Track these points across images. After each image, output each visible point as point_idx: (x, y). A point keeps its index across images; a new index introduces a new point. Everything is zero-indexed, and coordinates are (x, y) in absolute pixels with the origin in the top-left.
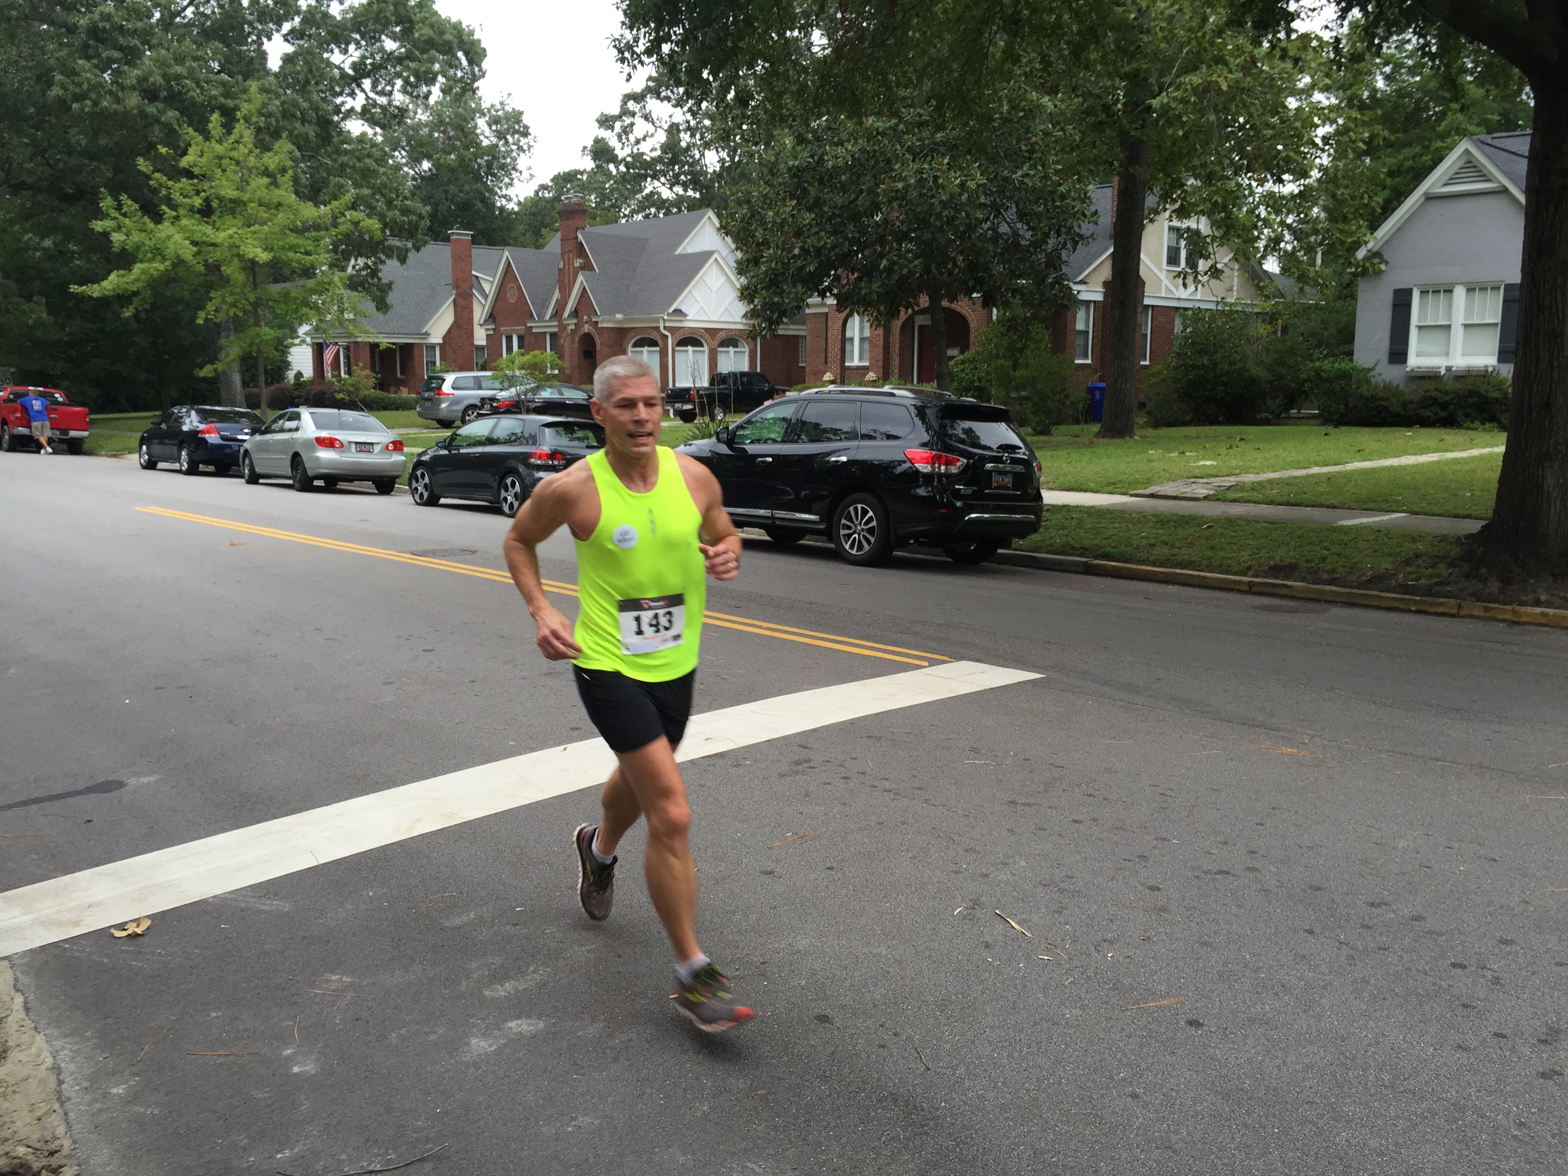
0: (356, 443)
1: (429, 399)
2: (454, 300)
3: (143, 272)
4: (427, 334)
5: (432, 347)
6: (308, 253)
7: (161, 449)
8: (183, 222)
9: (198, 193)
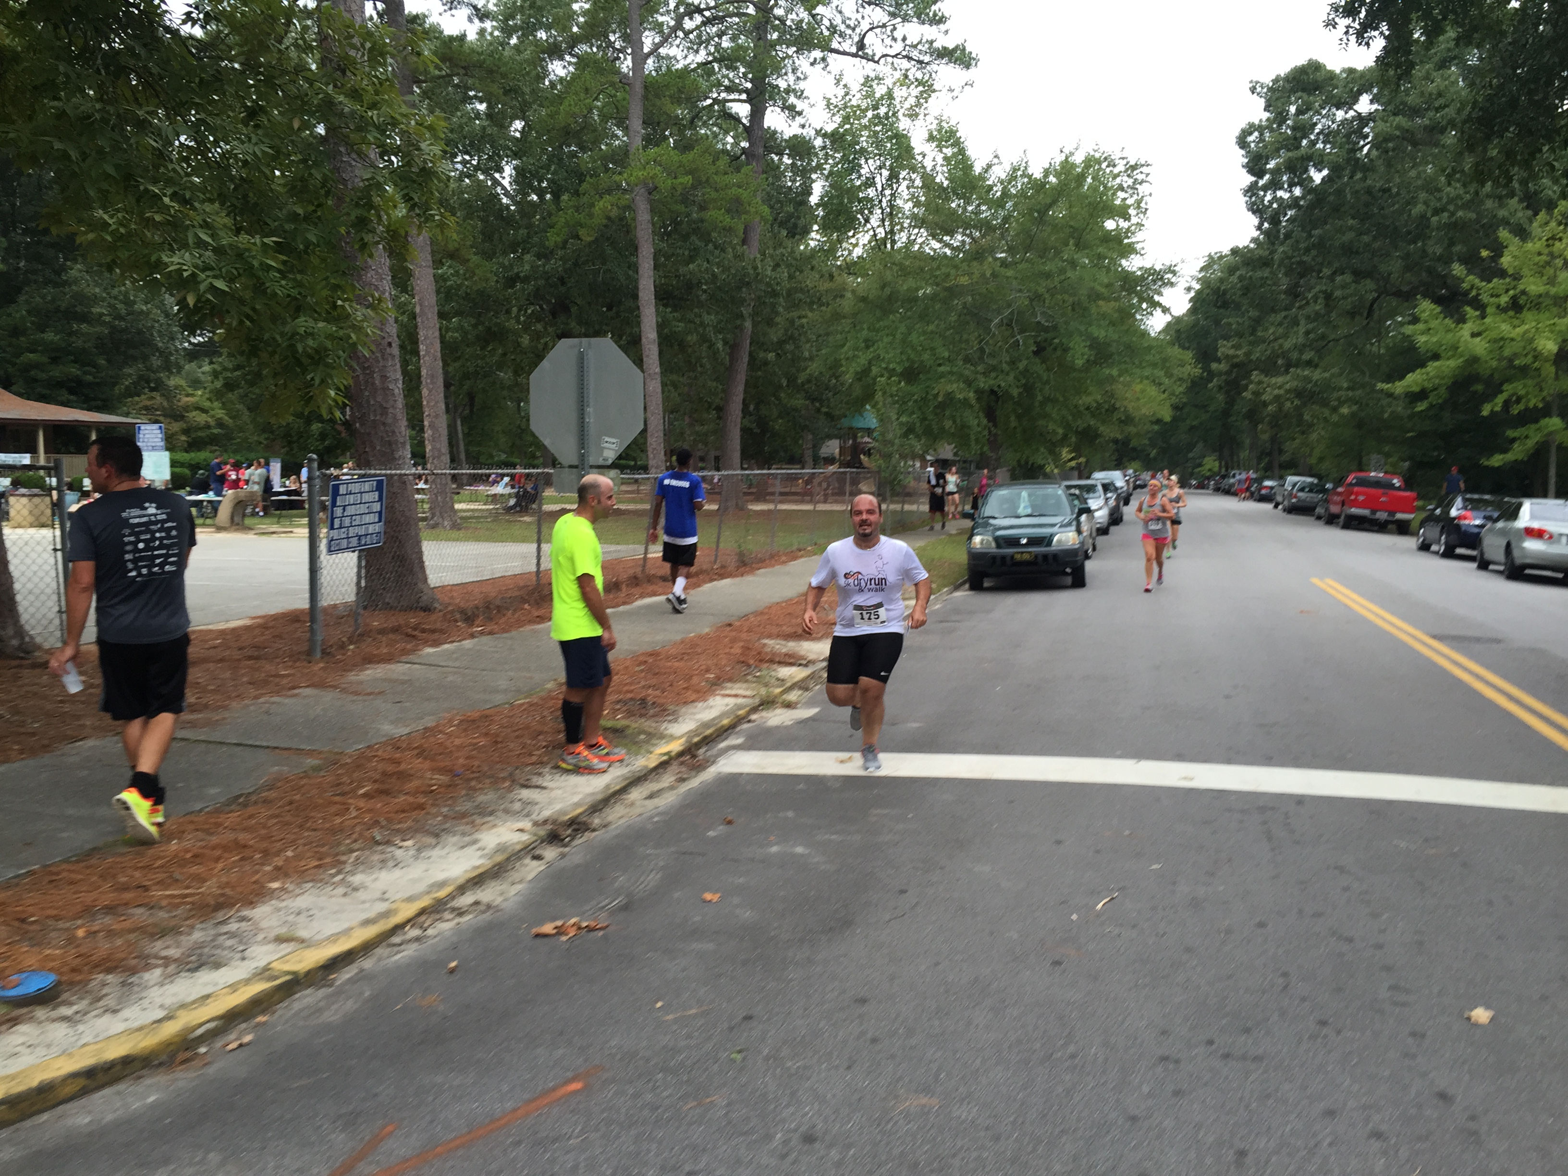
3: (1440, 370)
7: (1431, 532)
8: (1487, 320)
9: (1507, 291)
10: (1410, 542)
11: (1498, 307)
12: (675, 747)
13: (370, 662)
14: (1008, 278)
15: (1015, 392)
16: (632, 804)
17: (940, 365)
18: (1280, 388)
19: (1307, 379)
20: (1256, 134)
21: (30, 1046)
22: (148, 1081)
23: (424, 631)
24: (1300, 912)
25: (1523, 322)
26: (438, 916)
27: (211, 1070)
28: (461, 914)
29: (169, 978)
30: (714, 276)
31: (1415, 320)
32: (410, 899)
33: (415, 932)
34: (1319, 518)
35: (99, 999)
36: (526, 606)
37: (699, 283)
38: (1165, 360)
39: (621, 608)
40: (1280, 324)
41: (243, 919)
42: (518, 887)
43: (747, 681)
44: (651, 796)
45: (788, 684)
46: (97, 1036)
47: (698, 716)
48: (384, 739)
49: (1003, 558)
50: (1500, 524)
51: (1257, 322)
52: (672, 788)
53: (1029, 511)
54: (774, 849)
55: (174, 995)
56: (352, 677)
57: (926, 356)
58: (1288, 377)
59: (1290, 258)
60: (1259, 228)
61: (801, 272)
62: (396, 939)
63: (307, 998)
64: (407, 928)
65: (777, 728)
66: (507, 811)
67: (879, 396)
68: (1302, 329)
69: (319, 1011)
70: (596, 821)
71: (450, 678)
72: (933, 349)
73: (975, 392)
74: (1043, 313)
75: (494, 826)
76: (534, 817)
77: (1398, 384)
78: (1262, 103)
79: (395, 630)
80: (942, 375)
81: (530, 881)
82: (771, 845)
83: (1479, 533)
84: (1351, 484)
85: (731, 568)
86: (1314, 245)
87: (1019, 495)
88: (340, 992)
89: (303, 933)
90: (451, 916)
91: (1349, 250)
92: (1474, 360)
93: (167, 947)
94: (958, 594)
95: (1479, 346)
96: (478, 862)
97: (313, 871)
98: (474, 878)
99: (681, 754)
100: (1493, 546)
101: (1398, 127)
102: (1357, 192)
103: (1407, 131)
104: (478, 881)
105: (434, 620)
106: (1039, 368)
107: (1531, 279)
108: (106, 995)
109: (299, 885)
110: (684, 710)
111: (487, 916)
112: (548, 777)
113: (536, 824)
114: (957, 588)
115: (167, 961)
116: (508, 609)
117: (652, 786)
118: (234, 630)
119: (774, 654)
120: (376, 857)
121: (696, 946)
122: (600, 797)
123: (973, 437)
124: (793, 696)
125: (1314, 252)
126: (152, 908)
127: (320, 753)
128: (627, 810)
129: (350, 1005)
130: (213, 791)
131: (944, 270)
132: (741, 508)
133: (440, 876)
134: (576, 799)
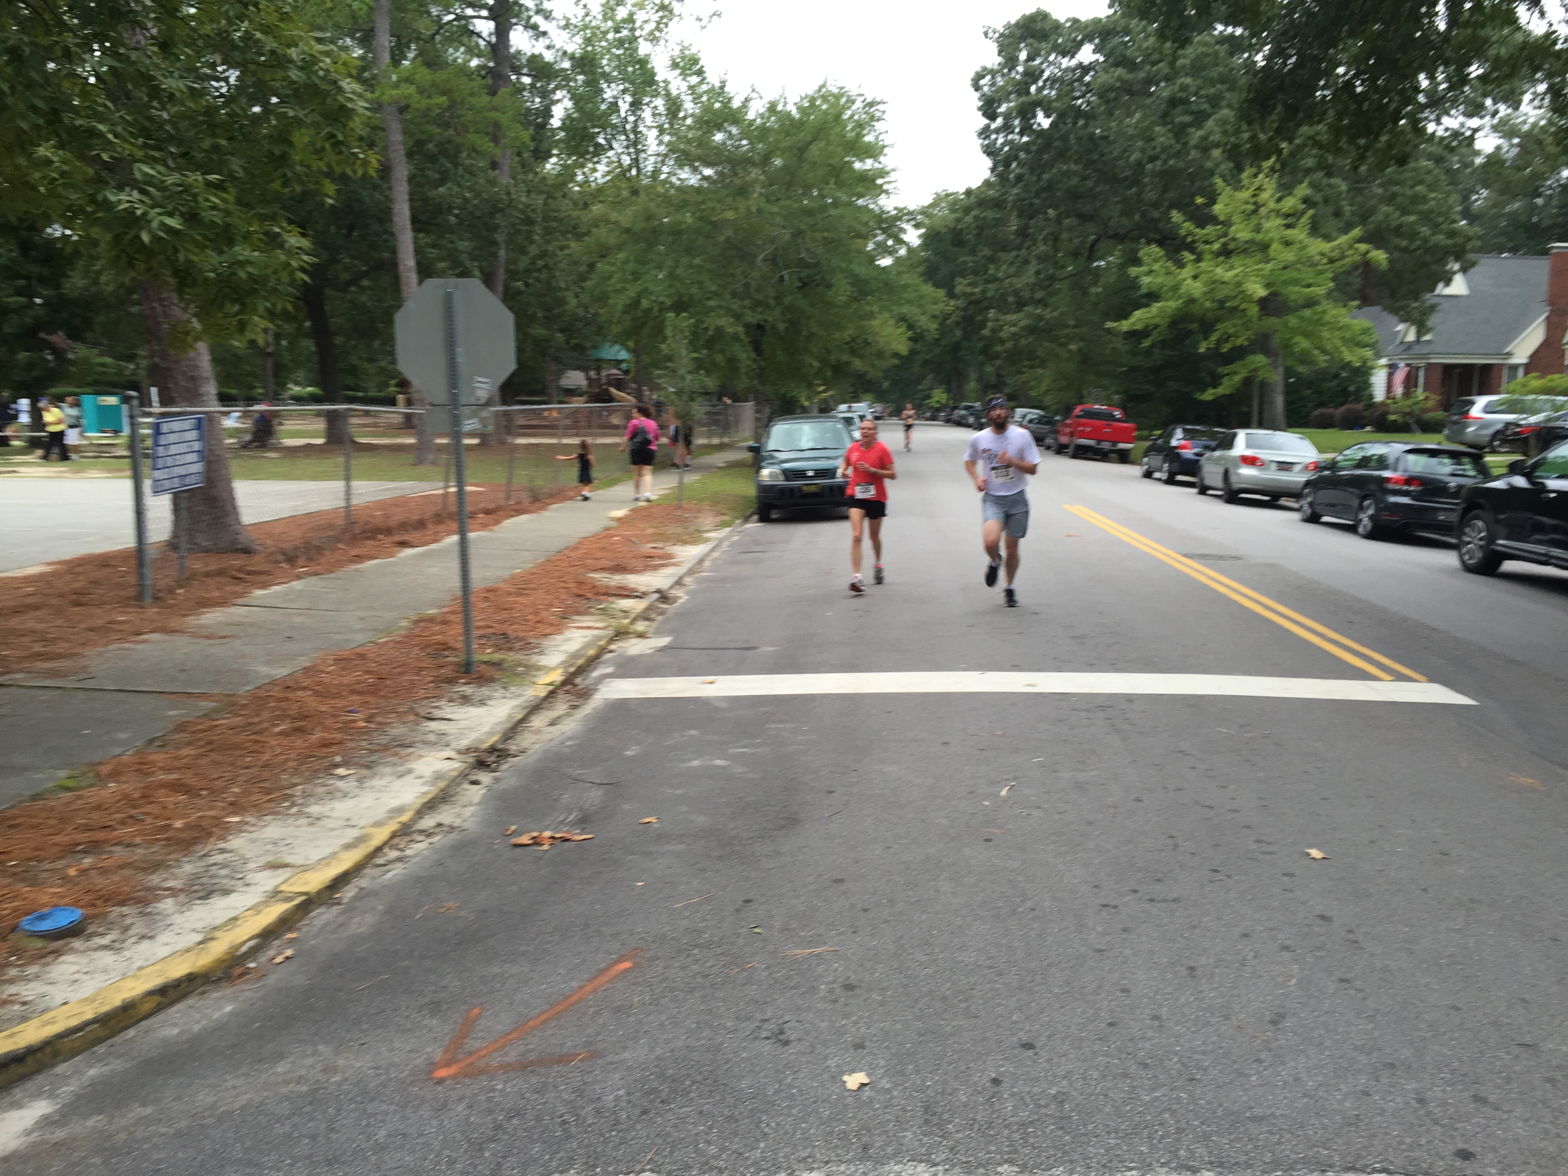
0: (1279, 462)
1: (1456, 423)
2: (1548, 317)
3: (1162, 310)
4: (1510, 354)
5: (1514, 368)
6: (1309, 286)
7: (1156, 460)
8: (1202, 264)
9: (1220, 237)
10: (1136, 471)
11: (1212, 252)
12: (557, 676)
13: (205, 606)
14: (773, 214)
15: (782, 327)
16: (538, 732)
17: (708, 299)
18: (1014, 325)
19: (1040, 318)
20: (988, 77)
21: (86, 973)
22: (215, 995)
23: (249, 573)
24: (1165, 788)
25: (1232, 268)
26: (409, 838)
27: (271, 980)
28: (429, 835)
29: (183, 907)
30: (466, 201)
31: (1137, 262)
32: (378, 824)
33: (394, 854)
34: (1048, 448)
35: (126, 929)
36: (340, 546)
37: (450, 208)
38: (921, 297)
39: (433, 546)
40: (1012, 263)
41: (223, 851)
42: (469, 811)
43: (592, 614)
44: (552, 723)
45: (633, 615)
46: (147, 960)
47: (563, 648)
48: (267, 681)
49: (792, 490)
50: (1217, 453)
51: (991, 260)
52: (568, 715)
53: (811, 445)
54: (696, 763)
55: (200, 920)
56: (192, 621)
57: (694, 290)
58: (1021, 315)
59: (1024, 200)
60: (993, 170)
61: (554, 198)
62: (380, 861)
63: (322, 916)
64: (386, 850)
65: (640, 656)
66: (426, 743)
67: (668, 332)
68: (1032, 268)
69: (341, 925)
70: (513, 748)
71: (298, 620)
72: (701, 283)
73: (744, 326)
74: (808, 250)
75: (421, 756)
76: (454, 745)
77: (1124, 322)
78: (994, 48)
79: (220, 573)
80: (712, 309)
81: (478, 804)
82: (689, 760)
83: (1198, 461)
84: (1078, 417)
85: (526, 502)
86: (1044, 189)
87: (801, 429)
88: (351, 909)
89: (289, 860)
90: (420, 838)
91: (1074, 195)
92: (1192, 301)
93: (165, 880)
94: (749, 526)
95: (1196, 288)
96: (425, 789)
97: (268, 805)
98: (428, 802)
99: (564, 683)
100: (1212, 473)
101: (1119, 79)
102: (1080, 138)
103: (1127, 82)
104: (430, 806)
105: (257, 562)
106: (802, 303)
107: (1241, 226)
108: (132, 924)
109: (259, 818)
110: (545, 643)
111: (454, 836)
112: (448, 710)
113: (460, 752)
114: (747, 519)
115: (174, 892)
116: (324, 549)
117: (552, 714)
118: (40, 577)
119: (607, 587)
120: (320, 790)
121: (668, 847)
122: (508, 725)
123: (743, 371)
124: (641, 626)
125: (1044, 195)
126: (129, 845)
127: (211, 695)
128: (538, 737)
129: (369, 919)
130: (122, 736)
131: (710, 204)
132: (504, 443)
133: (395, 803)
134: (486, 729)
